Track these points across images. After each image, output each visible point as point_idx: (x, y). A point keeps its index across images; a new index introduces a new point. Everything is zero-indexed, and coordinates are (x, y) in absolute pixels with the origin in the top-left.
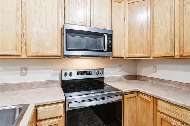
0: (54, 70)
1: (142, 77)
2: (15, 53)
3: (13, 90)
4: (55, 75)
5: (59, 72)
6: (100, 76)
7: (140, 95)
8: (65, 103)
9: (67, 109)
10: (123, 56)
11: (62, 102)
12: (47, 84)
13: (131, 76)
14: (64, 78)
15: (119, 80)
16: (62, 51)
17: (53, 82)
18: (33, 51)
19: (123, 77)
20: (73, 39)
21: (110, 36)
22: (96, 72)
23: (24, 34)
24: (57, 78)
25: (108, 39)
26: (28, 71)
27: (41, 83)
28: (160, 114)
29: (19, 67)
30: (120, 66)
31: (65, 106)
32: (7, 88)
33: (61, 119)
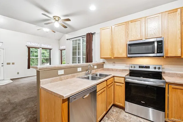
0: (126, 64)
2: (109, 57)
3: (110, 71)
4: (127, 67)
6: (157, 70)
11: (123, 77)
14: (131, 69)
18: (116, 56)
20: (133, 48)
22: (154, 67)
23: (112, 50)
26: (115, 64)
27: (120, 70)
29: (112, 62)
31: (125, 79)
32: (108, 70)
33: (123, 84)
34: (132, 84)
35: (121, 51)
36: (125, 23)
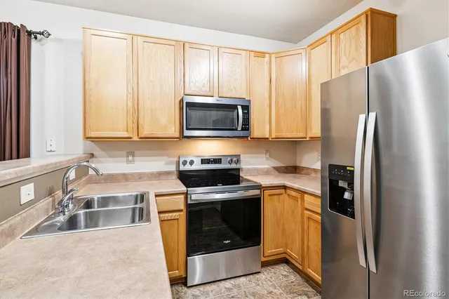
0: (169, 157)
1: (303, 168)
2: (125, 134)
3: (118, 181)
4: (170, 163)
5: (176, 159)
6: (233, 166)
7: (288, 191)
8: (186, 194)
9: (189, 202)
10: (267, 136)
11: (183, 194)
12: (159, 175)
13: (287, 168)
14: (182, 168)
15: (266, 173)
16: (182, 132)
17: (168, 173)
18: (146, 132)
19: (272, 169)
21: (246, 108)
22: (229, 159)
23: (136, 111)
24: (173, 168)
25: (243, 113)
26: (136, 158)
27: (152, 174)
28: (307, 212)
29: (125, 153)
30: (267, 151)
31: (186, 198)
32: (111, 179)
33: (182, 213)
34: (203, 207)
35: (163, 119)
36: (174, 43)
